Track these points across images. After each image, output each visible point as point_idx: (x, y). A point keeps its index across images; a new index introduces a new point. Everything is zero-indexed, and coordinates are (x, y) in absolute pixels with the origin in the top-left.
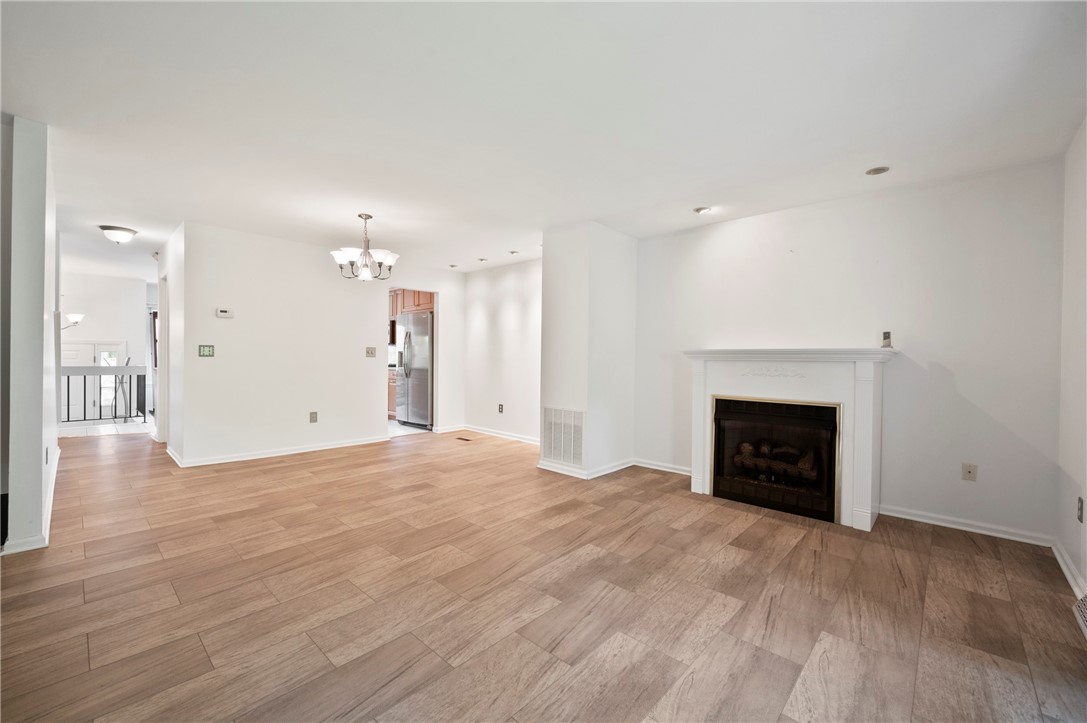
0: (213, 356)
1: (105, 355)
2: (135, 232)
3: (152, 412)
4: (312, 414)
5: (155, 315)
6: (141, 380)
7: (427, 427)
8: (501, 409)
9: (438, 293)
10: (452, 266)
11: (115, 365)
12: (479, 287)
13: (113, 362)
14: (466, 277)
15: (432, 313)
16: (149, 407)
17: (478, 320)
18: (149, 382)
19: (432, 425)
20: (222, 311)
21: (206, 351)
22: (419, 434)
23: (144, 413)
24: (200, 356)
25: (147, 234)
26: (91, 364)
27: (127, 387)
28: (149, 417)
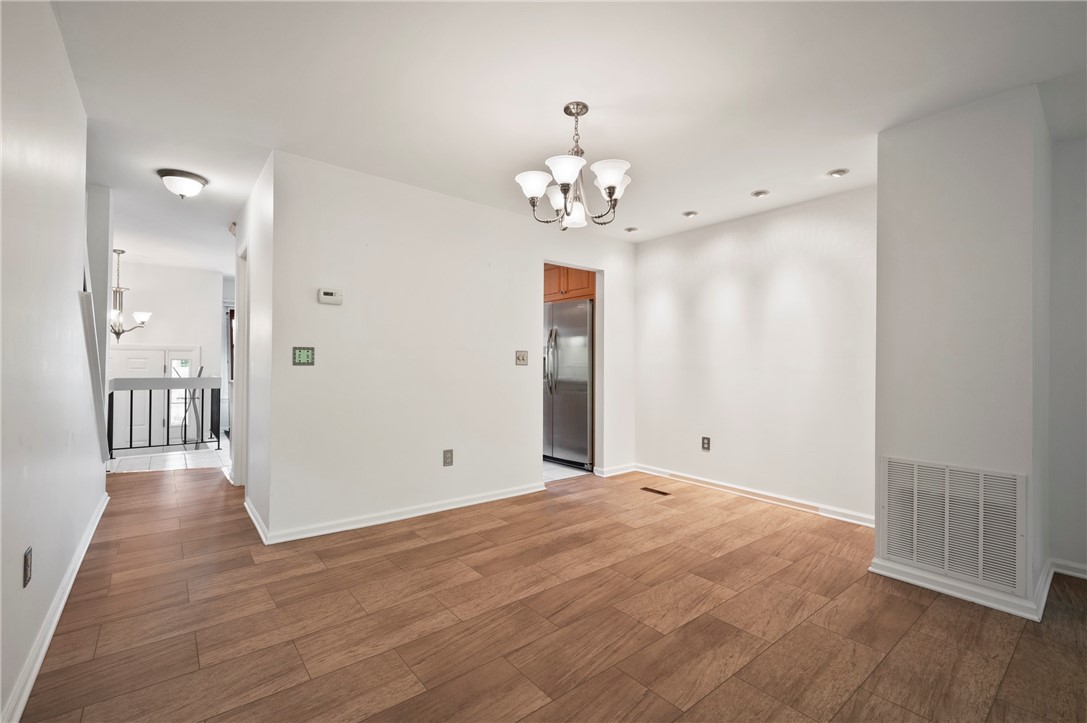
0: (312, 364)
1: (176, 364)
2: (205, 181)
3: (227, 433)
4: (445, 452)
5: (232, 313)
6: (216, 394)
7: (588, 467)
8: (706, 444)
9: (602, 272)
10: (630, 230)
11: (187, 376)
12: (662, 262)
13: (184, 372)
14: (637, 249)
15: (592, 301)
16: (223, 428)
17: (661, 309)
18: (224, 396)
19: (592, 464)
20: (326, 294)
21: (303, 356)
22: (579, 478)
23: (218, 437)
24: (295, 364)
25: (222, 184)
26: (160, 375)
27: (198, 402)
28: (224, 441)
